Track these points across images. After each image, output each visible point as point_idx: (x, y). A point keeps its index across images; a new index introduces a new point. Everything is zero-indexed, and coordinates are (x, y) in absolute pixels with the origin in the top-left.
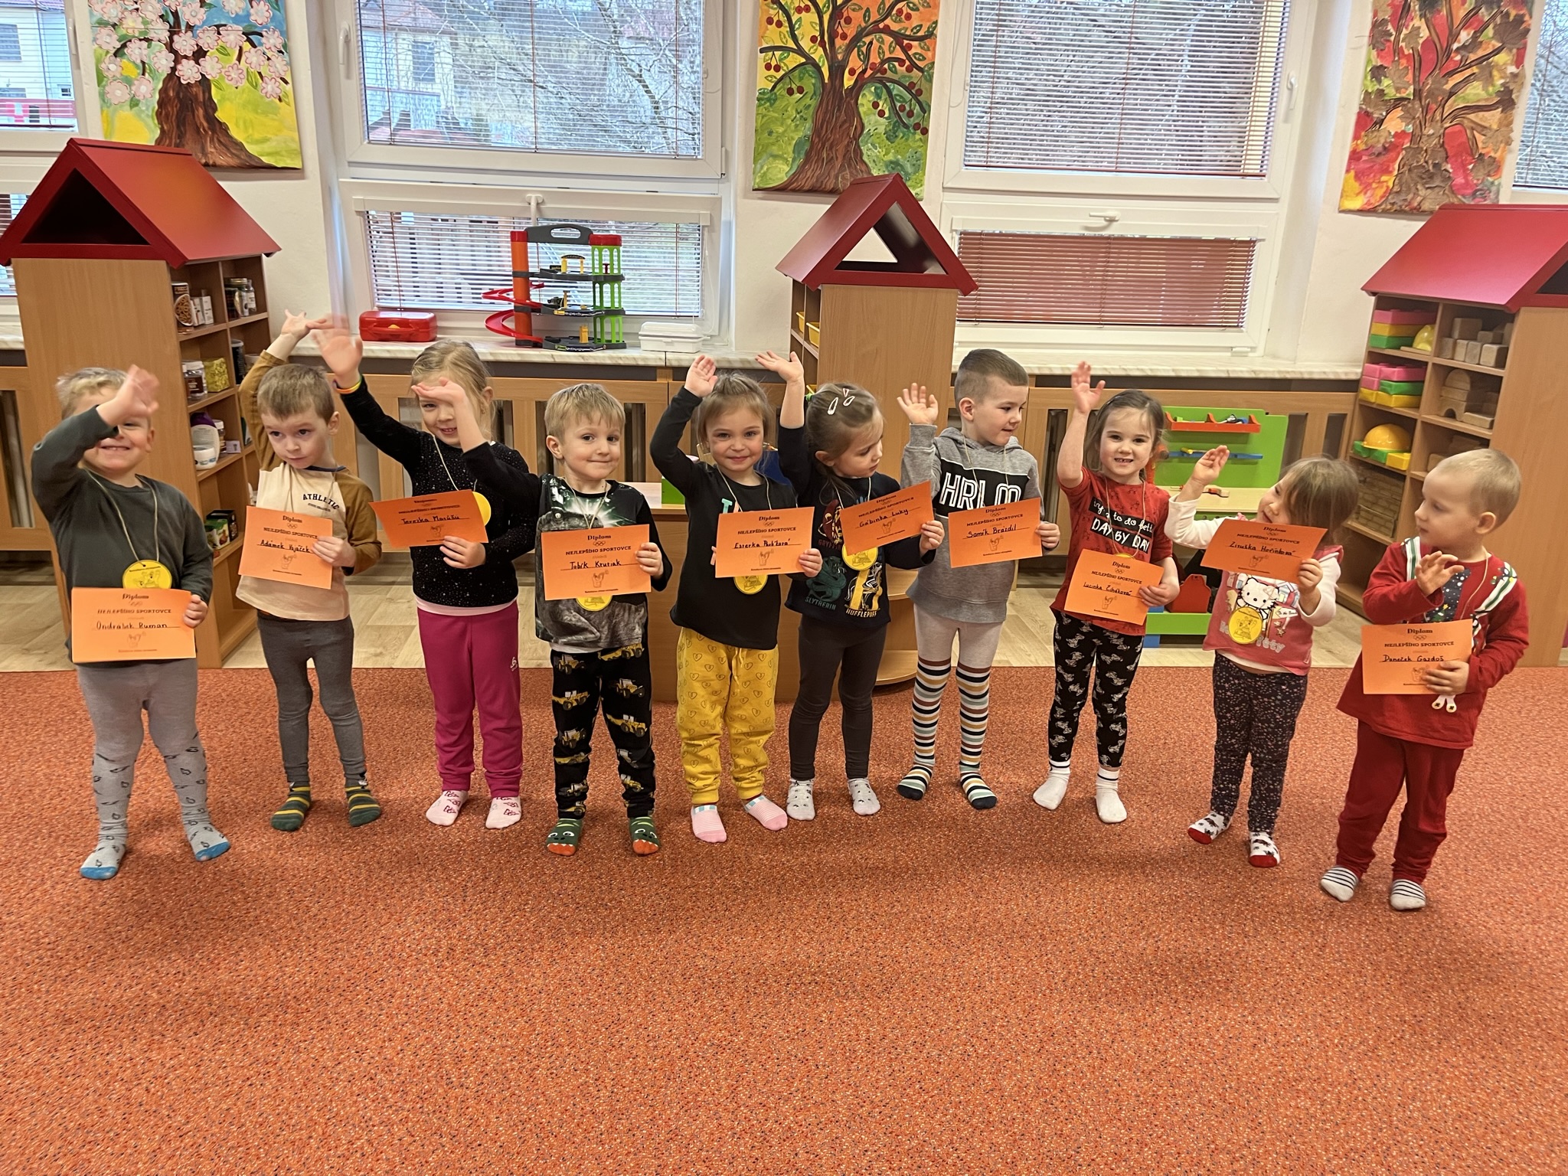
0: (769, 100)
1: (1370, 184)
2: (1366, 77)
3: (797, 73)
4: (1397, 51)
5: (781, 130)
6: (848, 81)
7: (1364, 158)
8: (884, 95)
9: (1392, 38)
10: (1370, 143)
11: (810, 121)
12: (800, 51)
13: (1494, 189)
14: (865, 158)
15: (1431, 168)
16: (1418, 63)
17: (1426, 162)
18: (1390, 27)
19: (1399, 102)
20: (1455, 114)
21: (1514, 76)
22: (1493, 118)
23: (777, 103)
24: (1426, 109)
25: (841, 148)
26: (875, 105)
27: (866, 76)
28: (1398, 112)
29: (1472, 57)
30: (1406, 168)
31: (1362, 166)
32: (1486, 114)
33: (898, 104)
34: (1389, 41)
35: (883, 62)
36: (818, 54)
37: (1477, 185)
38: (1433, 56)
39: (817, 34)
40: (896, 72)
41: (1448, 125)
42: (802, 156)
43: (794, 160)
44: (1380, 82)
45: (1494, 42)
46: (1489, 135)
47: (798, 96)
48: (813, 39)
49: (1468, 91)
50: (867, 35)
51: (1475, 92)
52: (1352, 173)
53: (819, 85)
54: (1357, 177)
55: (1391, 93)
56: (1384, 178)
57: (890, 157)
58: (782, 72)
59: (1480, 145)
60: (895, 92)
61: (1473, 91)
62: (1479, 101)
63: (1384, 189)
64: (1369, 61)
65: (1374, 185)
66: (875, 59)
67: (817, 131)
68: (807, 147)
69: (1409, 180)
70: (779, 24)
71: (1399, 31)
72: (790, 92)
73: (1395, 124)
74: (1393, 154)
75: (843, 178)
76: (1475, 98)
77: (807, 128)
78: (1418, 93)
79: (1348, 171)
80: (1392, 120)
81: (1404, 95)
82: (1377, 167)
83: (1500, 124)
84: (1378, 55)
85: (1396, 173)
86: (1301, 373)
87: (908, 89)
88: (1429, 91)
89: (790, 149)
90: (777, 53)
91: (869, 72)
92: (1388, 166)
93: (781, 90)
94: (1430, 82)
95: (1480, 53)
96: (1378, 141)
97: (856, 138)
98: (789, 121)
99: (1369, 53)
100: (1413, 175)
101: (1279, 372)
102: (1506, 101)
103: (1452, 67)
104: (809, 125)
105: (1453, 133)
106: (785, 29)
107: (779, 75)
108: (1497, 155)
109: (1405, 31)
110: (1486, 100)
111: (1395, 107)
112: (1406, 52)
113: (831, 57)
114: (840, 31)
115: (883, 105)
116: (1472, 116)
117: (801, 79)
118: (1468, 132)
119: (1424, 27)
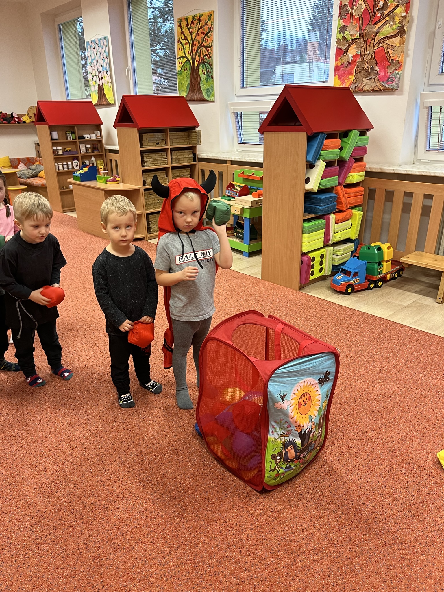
0: (180, 73)
1: (344, 81)
3: (185, 64)
4: (352, 17)
5: (183, 82)
6: (196, 64)
7: (341, 69)
8: (205, 67)
10: (342, 62)
11: (189, 78)
12: (186, 57)
13: (398, 76)
14: (201, 89)
15: (369, 70)
16: (361, 21)
17: (368, 67)
19: (354, 41)
20: (379, 42)
21: (405, 17)
22: (396, 41)
23: (182, 74)
24: (366, 42)
25: (196, 86)
26: (203, 71)
27: (200, 62)
28: (354, 46)
29: (386, 13)
30: (358, 71)
31: (341, 72)
32: (394, 39)
33: (208, 70)
34: (349, 13)
35: (204, 56)
36: (189, 57)
37: (389, 75)
38: (368, 16)
39: (189, 51)
40: (206, 59)
41: (377, 48)
42: (188, 90)
44: (344, 33)
46: (395, 50)
47: (186, 71)
48: (188, 53)
49: (384, 30)
50: (199, 49)
52: (337, 76)
53: (190, 67)
54: (339, 78)
55: (349, 38)
56: (350, 77)
57: (207, 88)
58: (182, 64)
59: (391, 55)
60: (207, 66)
61: (386, 29)
62: (389, 34)
63: (350, 82)
64: (339, 24)
65: (346, 81)
66: (202, 56)
67: (191, 81)
68: (189, 87)
69: (360, 76)
70: (182, 50)
71: (352, 9)
74: (353, 65)
75: (197, 96)
76: (388, 32)
77: (189, 82)
78: (361, 35)
79: (335, 76)
80: (352, 50)
81: (355, 37)
82: (347, 72)
83: (400, 43)
84: (343, 21)
85: (354, 74)
87: (209, 64)
88: (366, 33)
89: (186, 88)
90: (181, 58)
91: (201, 60)
92: (351, 71)
93: (183, 70)
94: (367, 29)
95: (389, 10)
96: (346, 60)
97: (199, 83)
98: (185, 79)
99: (339, 21)
100: (362, 74)
102: (401, 32)
103: (377, 19)
104: (189, 80)
105: (379, 51)
108: (399, 59)
109: (355, 8)
110: (393, 32)
111: (352, 44)
112: (356, 17)
113: (192, 58)
114: (194, 49)
115: (205, 71)
116: (387, 42)
117: (187, 65)
118: (385, 50)
119: (363, 3)
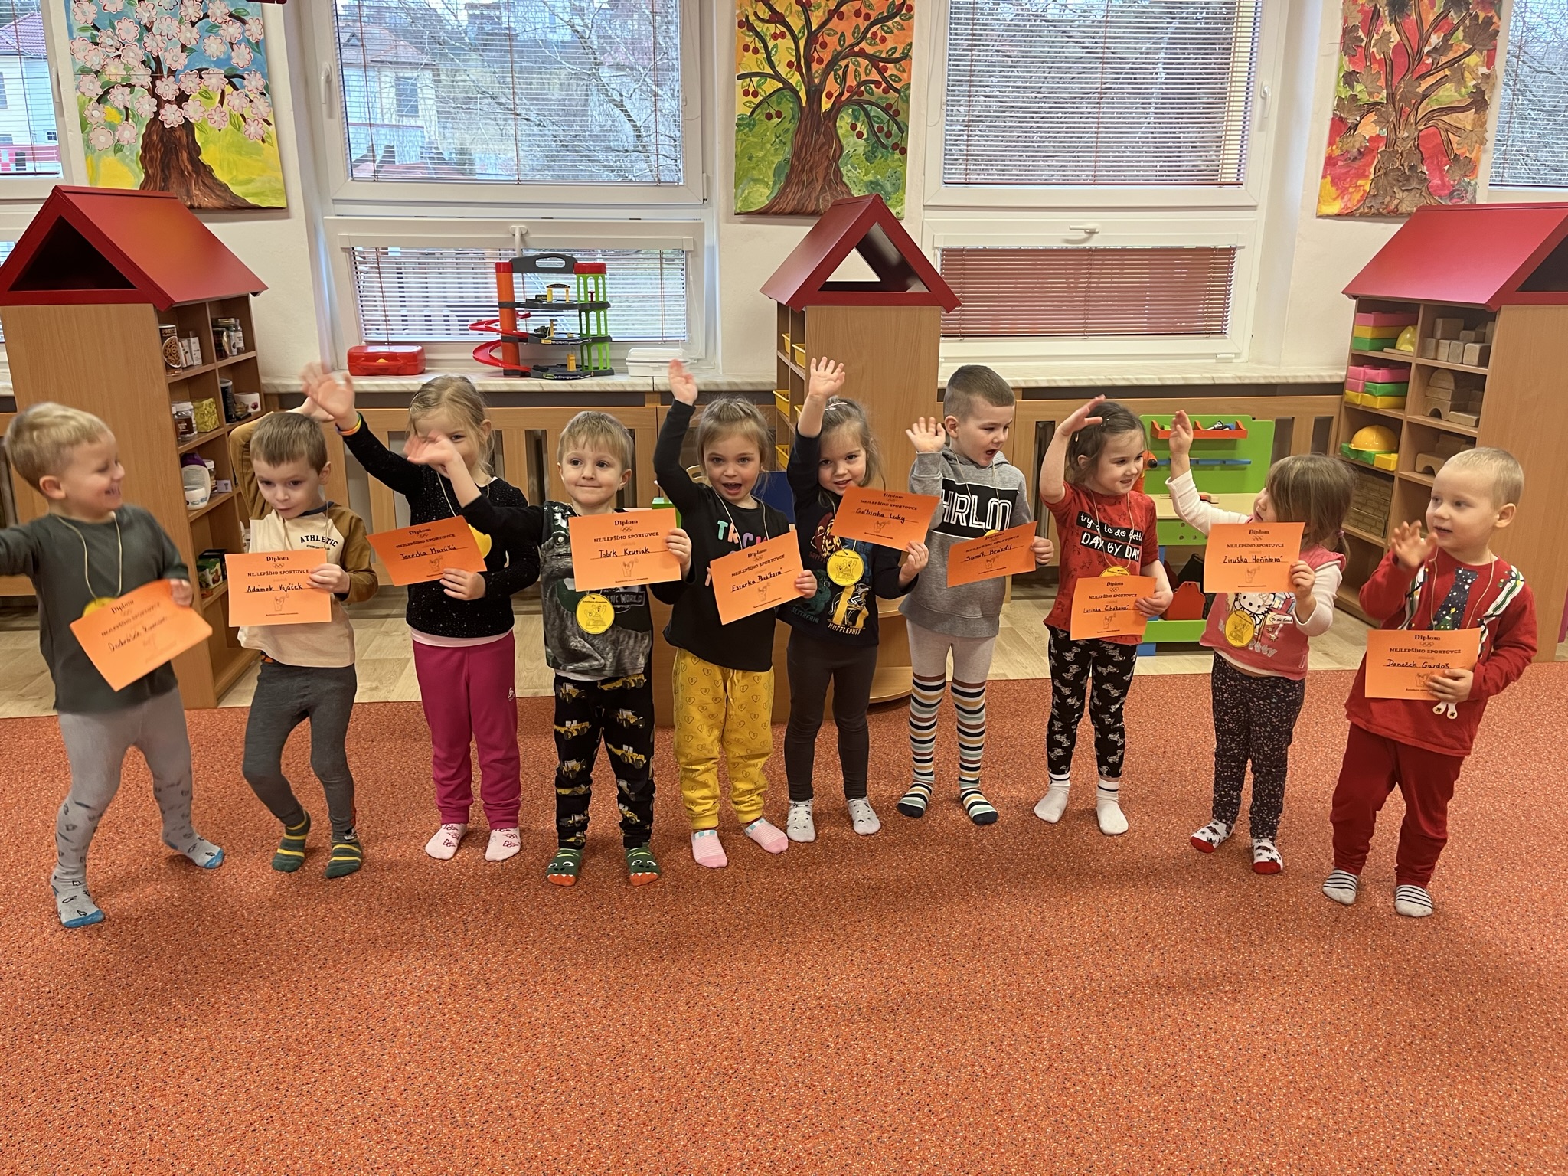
0: (748, 125)
1: (1347, 189)
2: (1338, 83)
3: (774, 97)
4: (1369, 56)
5: (761, 154)
6: (826, 105)
7: (1340, 163)
8: (862, 117)
9: (1363, 44)
10: (1345, 148)
11: (789, 145)
12: (777, 77)
13: (1470, 189)
14: (845, 179)
15: (1407, 170)
16: (1389, 67)
17: (1403, 165)
18: (1360, 33)
19: (1372, 106)
20: (1429, 117)
21: (1486, 77)
22: (1466, 119)
23: (756, 128)
24: (1400, 113)
25: (821, 170)
26: (853, 127)
27: (843, 98)
28: (1372, 116)
29: (1444, 59)
30: (1381, 172)
31: (1338, 171)
32: (1460, 115)
33: (876, 126)
34: (1361, 47)
35: (860, 85)
36: (795, 79)
37: (1453, 186)
38: (1404, 60)
39: (794, 59)
40: (872, 94)
41: (1423, 127)
42: (783, 179)
43: (775, 183)
44: (1352, 87)
45: (1464, 44)
46: (1463, 136)
47: (777, 120)
48: (790, 65)
49: (1441, 93)
50: (843, 59)
51: (1448, 94)
52: (1329, 178)
53: (797, 109)
54: (1333, 183)
55: (1364, 98)
56: (1360, 182)
57: (870, 177)
58: (760, 98)
59: (1455, 146)
60: (872, 114)
61: (1446, 93)
62: (1451, 103)
63: (1361, 193)
64: (1341, 67)
65: (1351, 190)
66: (851, 81)
67: (796, 154)
68: (787, 170)
69: (1386, 183)
70: (756, 51)
71: (1369, 36)
72: (769, 117)
73: (1369, 128)
74: (1368, 158)
75: (824, 199)
76: (1448, 100)
77: (786, 152)
78: (1391, 97)
79: (1324, 177)
80: (1366, 124)
81: (1378, 100)
82: (1353, 171)
83: (1474, 125)
84: (1350, 61)
85: (1372, 177)
86: (1286, 377)
87: (886, 109)
88: (1401, 95)
89: (771, 173)
90: (755, 80)
91: (846, 95)
92: (1365, 170)
93: (759, 116)
94: (1403, 85)
95: (1451, 55)
96: (1354, 146)
97: (836, 159)
98: (769, 146)
99: (1341, 60)
100: (1390, 179)
101: (1265, 377)
102: (1479, 102)
103: (1424, 70)
104: (788, 148)
105: (1427, 136)
106: (762, 55)
107: (757, 101)
108: (1472, 156)
109: (1375, 37)
110: (1459, 101)
111: (1369, 112)
112: (1378, 57)
113: (808, 82)
114: (816, 55)
115: (862, 127)
116: (1446, 118)
117: (779, 104)
118: (1442, 133)
119: (1394, 31)
